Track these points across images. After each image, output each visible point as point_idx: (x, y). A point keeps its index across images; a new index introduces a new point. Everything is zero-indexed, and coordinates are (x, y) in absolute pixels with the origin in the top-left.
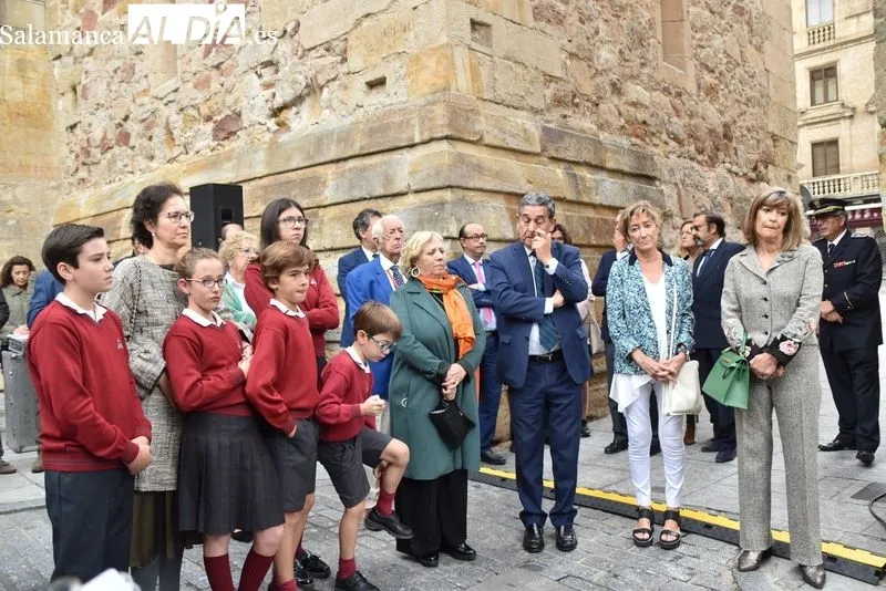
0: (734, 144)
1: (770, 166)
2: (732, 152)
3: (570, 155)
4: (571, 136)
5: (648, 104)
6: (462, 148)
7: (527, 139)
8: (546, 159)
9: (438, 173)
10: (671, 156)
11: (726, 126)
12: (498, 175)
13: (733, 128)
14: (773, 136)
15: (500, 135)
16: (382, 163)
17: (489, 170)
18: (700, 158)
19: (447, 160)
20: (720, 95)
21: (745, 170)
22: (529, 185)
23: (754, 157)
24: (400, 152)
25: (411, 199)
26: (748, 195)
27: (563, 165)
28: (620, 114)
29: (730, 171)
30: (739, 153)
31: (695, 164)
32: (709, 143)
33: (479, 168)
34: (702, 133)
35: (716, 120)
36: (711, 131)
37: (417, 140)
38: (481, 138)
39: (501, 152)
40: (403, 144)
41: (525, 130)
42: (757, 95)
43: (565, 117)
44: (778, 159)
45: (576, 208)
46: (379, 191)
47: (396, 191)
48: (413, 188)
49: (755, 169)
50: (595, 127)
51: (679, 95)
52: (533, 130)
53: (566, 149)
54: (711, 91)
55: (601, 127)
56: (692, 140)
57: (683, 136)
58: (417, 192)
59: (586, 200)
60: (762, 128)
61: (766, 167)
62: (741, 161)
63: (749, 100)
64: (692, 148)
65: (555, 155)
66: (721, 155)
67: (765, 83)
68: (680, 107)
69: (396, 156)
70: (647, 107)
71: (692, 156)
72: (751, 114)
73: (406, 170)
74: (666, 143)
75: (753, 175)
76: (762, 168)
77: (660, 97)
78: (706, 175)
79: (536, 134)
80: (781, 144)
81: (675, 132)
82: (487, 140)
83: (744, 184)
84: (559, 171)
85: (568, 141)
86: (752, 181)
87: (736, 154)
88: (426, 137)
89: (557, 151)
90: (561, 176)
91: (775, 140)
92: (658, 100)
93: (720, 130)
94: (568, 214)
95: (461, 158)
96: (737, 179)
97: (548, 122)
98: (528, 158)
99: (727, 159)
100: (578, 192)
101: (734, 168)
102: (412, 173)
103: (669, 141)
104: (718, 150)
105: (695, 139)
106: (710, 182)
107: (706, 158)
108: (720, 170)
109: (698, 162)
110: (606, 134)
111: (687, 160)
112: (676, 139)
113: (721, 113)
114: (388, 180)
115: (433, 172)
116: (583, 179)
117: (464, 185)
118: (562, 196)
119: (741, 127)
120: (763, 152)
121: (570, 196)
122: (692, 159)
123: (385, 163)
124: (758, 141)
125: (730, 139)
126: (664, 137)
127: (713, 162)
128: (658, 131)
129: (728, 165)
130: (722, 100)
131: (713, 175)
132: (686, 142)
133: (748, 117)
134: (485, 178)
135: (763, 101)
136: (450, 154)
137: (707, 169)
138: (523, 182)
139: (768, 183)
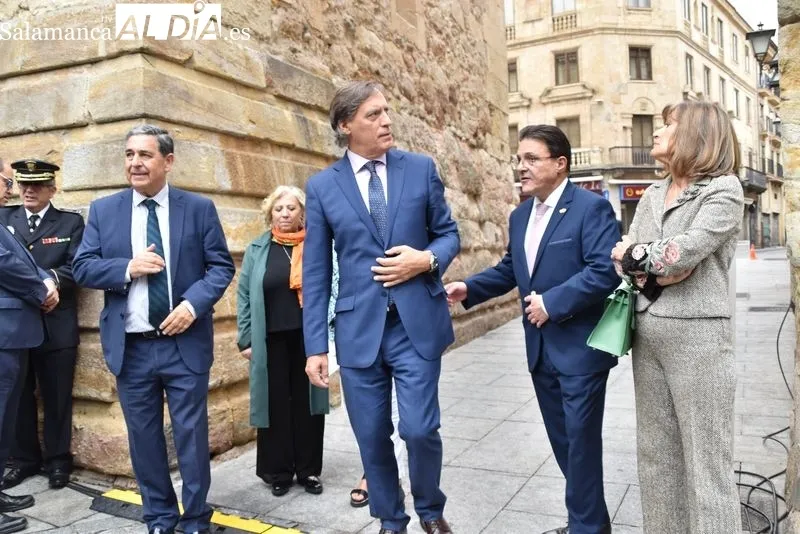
0: (458, 108)
1: (488, 135)
2: (457, 116)
3: (300, 96)
4: (302, 74)
5: (381, 53)
6: (161, 67)
7: (250, 69)
8: (272, 97)
9: (128, 99)
10: (402, 111)
11: (451, 89)
12: (211, 108)
13: (457, 92)
14: (490, 105)
15: (216, 59)
16: (53, 84)
17: (201, 101)
18: (429, 117)
19: (140, 81)
20: (447, 56)
21: (468, 135)
22: (251, 125)
23: (475, 124)
24: (78, 69)
25: (93, 132)
26: (471, 160)
27: (291, 107)
28: (353, 59)
29: (455, 135)
30: (463, 117)
31: (425, 124)
32: (437, 104)
33: (187, 96)
34: (431, 93)
35: (443, 82)
36: (439, 92)
37: (102, 53)
38: (190, 60)
39: (214, 80)
40: (81, 59)
41: (247, 59)
42: (478, 64)
43: (294, 51)
44: (494, 129)
45: (306, 159)
46: (49, 122)
47: (71, 120)
48: (96, 117)
49: (475, 135)
50: (327, 69)
51: (410, 50)
52: (257, 59)
53: (295, 88)
54: (439, 51)
55: (333, 70)
56: (421, 99)
57: (414, 93)
58: (101, 123)
59: (317, 149)
60: (481, 96)
61: (484, 135)
62: (464, 125)
63: (471, 67)
64: (422, 107)
65: (282, 93)
66: (447, 118)
67: (483, 53)
68: (411, 62)
69: (72, 75)
70: (380, 57)
71: (422, 115)
72: (473, 81)
73: (87, 93)
74: (398, 98)
75: (473, 141)
76: (480, 135)
77: (391, 48)
78: (435, 135)
79: (261, 65)
80: (496, 114)
81: (407, 87)
82: (199, 62)
83: (467, 149)
84: (287, 113)
85: (297, 79)
86: (472, 147)
87: (460, 118)
88: (114, 49)
89: (285, 89)
90: (290, 119)
91: (491, 110)
92: (390, 52)
93: (447, 93)
94: (298, 164)
95: (162, 82)
96: (461, 144)
97: (276, 53)
98: (250, 93)
99: (453, 123)
100: (309, 140)
101: (459, 132)
102: (94, 97)
103: (401, 96)
104: (445, 112)
105: (424, 98)
106: (438, 144)
107: (434, 119)
108: (447, 132)
109: (427, 122)
110: (339, 79)
111: (418, 119)
112: (407, 95)
113: (448, 75)
114: (62, 106)
115: (122, 97)
116: (314, 125)
117: (166, 116)
118: (291, 143)
119: (464, 92)
120: (482, 120)
121: (300, 143)
122: (422, 118)
123: (57, 84)
124: (478, 109)
125: (455, 103)
126: (397, 91)
127: (440, 124)
128: (390, 85)
129: (453, 128)
130: (448, 62)
131: (440, 136)
132: (416, 100)
133: (470, 84)
134: (194, 109)
135: (482, 71)
136: (146, 72)
137: (434, 130)
138: (243, 121)
139: (486, 150)
